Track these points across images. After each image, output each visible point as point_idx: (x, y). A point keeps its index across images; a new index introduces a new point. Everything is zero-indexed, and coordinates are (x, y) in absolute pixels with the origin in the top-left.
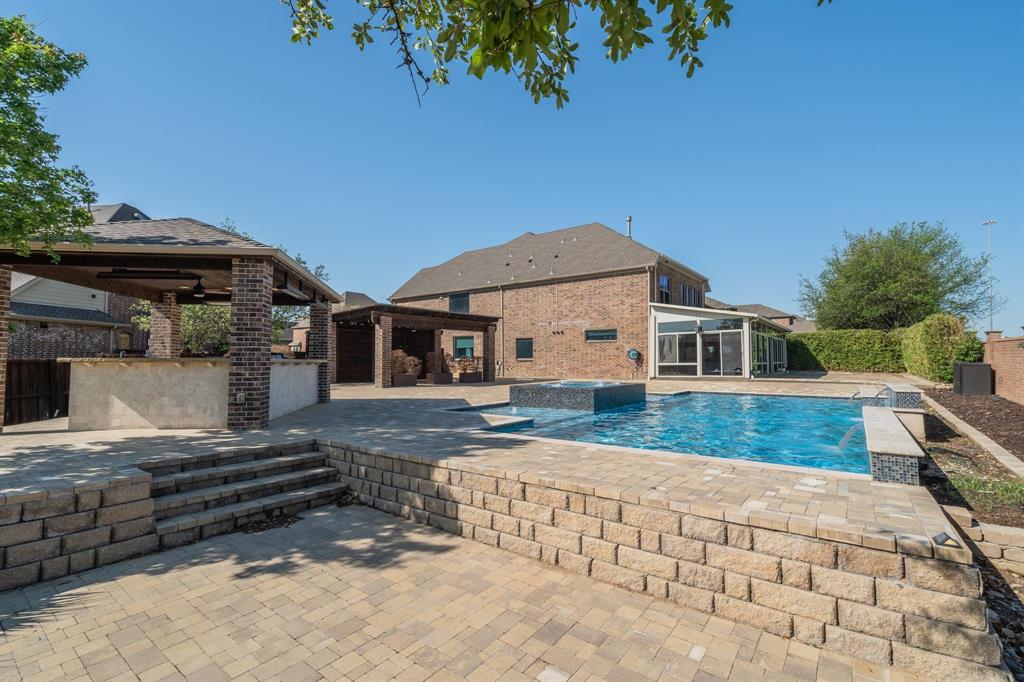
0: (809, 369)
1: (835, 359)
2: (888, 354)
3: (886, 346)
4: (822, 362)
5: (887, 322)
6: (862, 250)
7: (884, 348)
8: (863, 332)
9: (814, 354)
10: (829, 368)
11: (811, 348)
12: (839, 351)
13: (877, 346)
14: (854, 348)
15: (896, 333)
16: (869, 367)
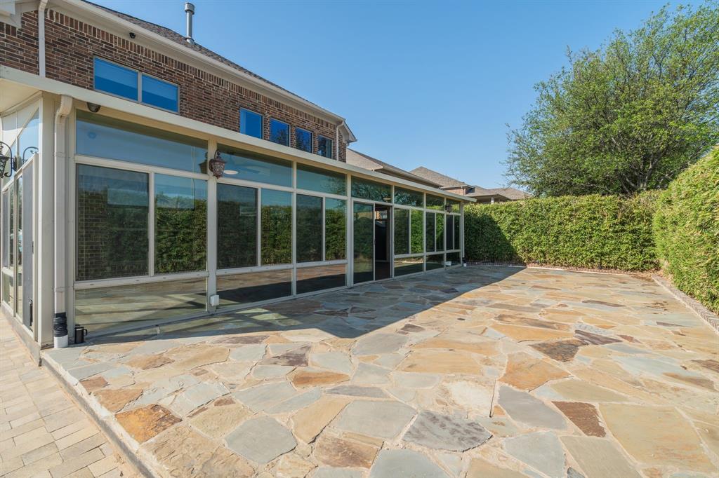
0: (501, 261)
1: (538, 244)
2: (626, 238)
3: (623, 223)
4: (519, 250)
5: (628, 183)
6: (590, 75)
7: (619, 227)
8: (584, 200)
9: (508, 236)
10: (530, 259)
11: (504, 227)
12: (545, 232)
13: (607, 223)
14: (569, 227)
15: (644, 199)
16: (592, 260)
